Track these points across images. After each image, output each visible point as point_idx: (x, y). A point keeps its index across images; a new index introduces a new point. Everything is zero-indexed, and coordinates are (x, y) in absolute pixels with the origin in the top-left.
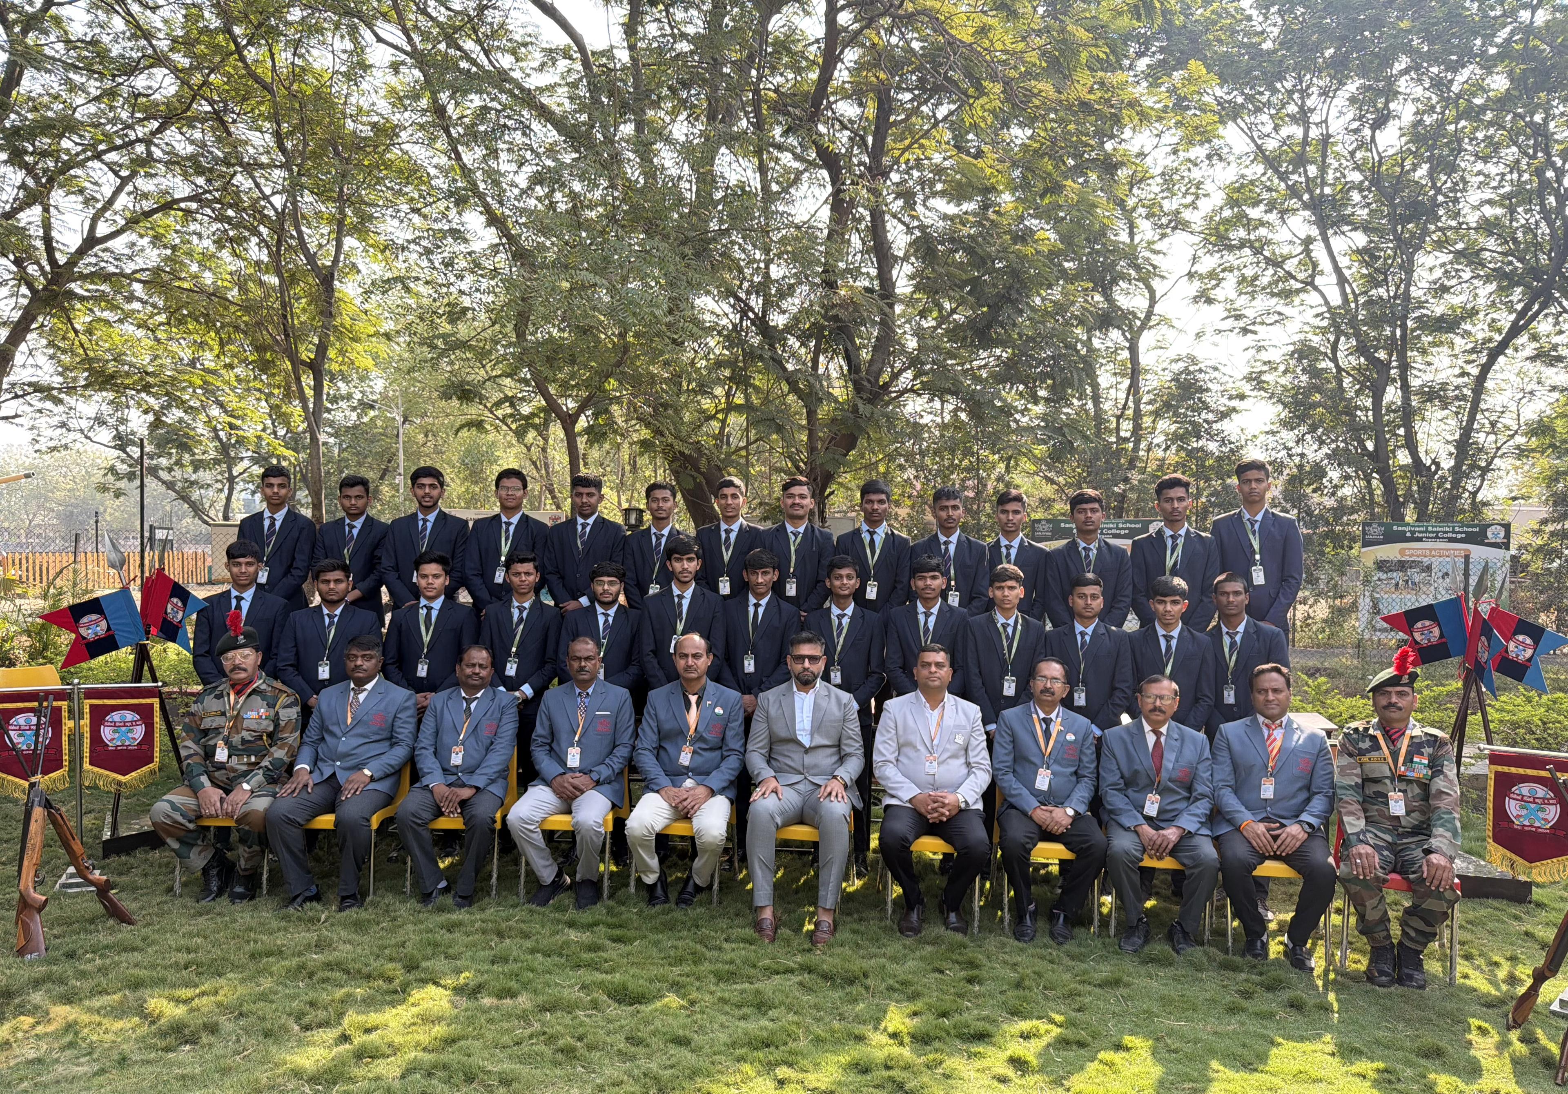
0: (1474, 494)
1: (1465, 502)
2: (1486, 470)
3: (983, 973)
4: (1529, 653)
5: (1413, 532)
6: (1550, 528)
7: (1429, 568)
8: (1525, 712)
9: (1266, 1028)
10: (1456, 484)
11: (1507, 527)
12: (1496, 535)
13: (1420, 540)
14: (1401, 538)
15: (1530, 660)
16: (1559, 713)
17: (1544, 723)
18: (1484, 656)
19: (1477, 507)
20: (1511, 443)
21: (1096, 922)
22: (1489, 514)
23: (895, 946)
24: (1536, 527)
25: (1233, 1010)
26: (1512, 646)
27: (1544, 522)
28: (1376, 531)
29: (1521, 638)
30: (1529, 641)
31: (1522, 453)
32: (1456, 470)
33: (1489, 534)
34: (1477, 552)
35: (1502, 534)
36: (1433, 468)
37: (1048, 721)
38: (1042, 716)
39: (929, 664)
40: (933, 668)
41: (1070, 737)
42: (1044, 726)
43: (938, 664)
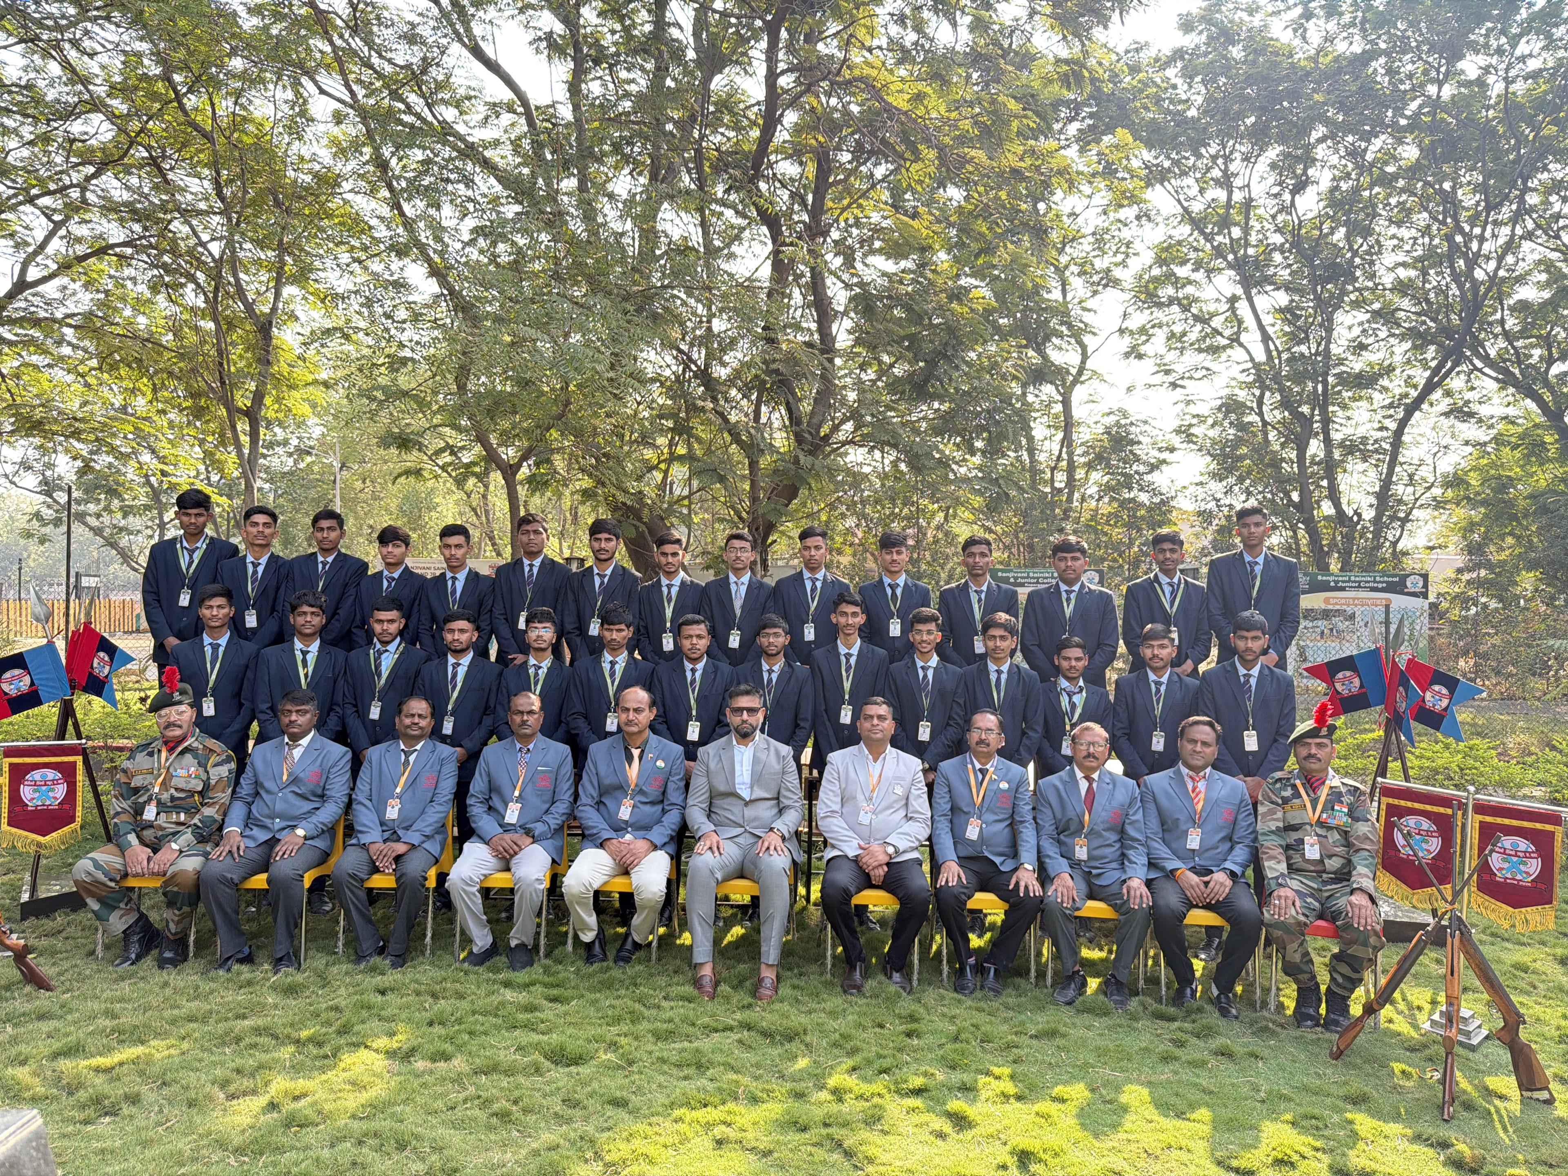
0: (1395, 544)
1: (1386, 551)
2: (1405, 520)
3: (921, 1027)
4: (1445, 703)
5: (1336, 582)
6: (1466, 576)
7: (1352, 617)
9: (1198, 1076)
10: (1377, 534)
11: (1425, 577)
12: (1415, 585)
13: (1343, 589)
14: (1324, 587)
15: (1446, 709)
16: (1476, 759)
17: (1462, 769)
18: (1402, 706)
19: (1399, 556)
20: (1428, 495)
21: (1033, 973)
22: (1408, 564)
23: (836, 1001)
24: (1453, 576)
25: (1166, 1059)
26: (1428, 696)
27: (1460, 571)
28: (1301, 580)
29: (1437, 688)
30: (1444, 691)
31: (1439, 504)
32: (1377, 521)
33: (1409, 584)
34: (1398, 601)
35: (1421, 584)
36: (1355, 519)
37: (984, 772)
38: (978, 766)
39: (872, 717)
40: (876, 721)
41: (1004, 785)
42: (980, 776)
43: (880, 717)
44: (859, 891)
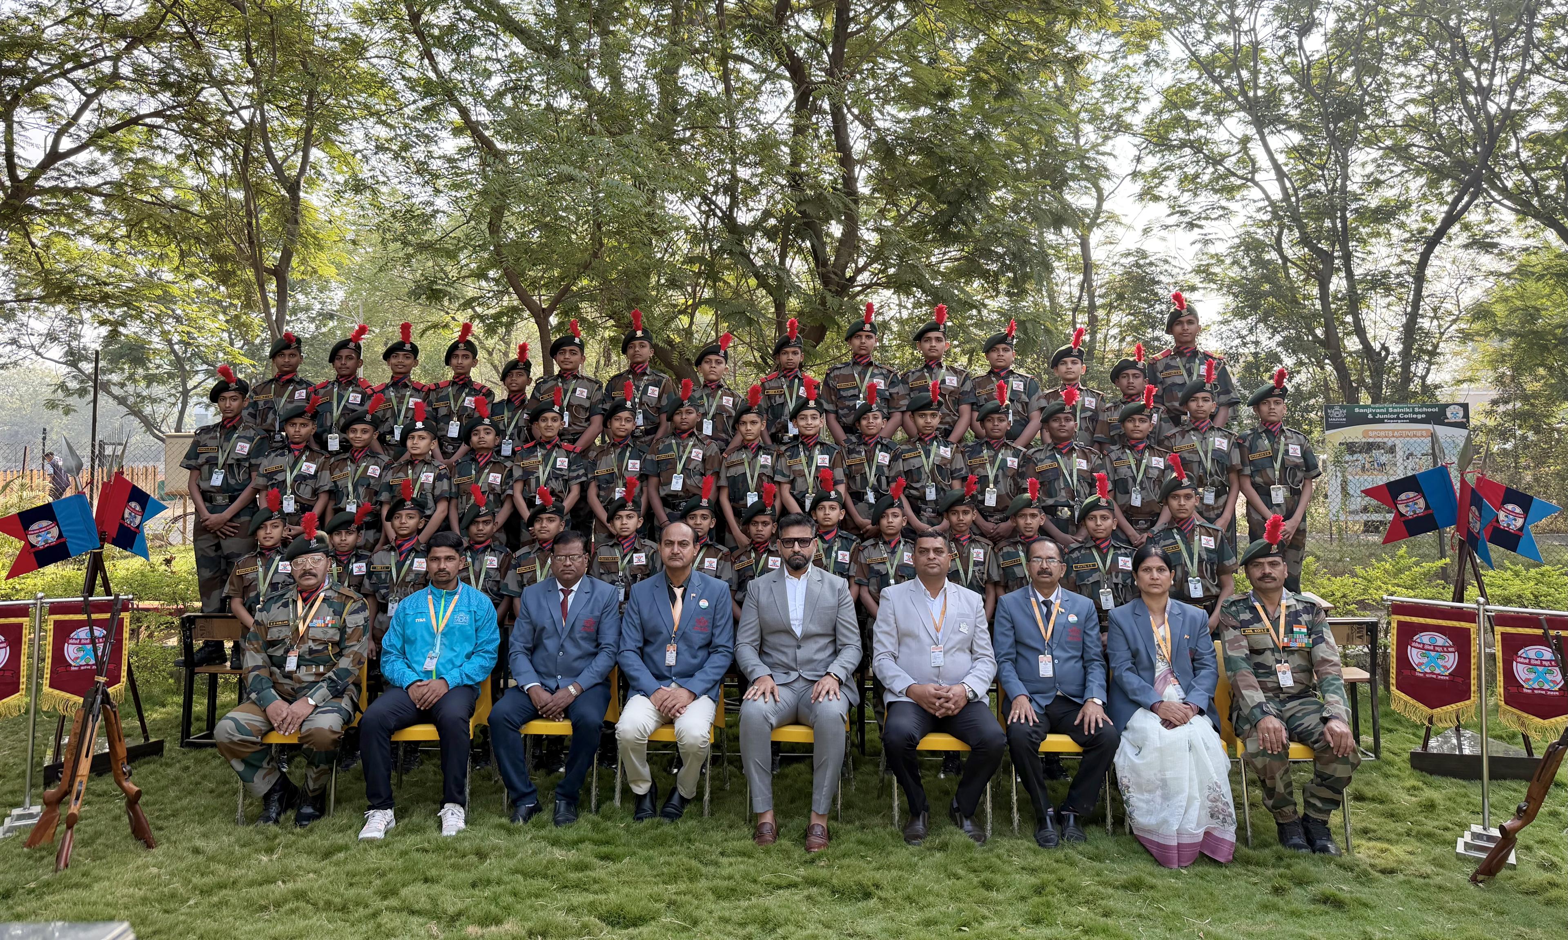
0: (1423, 378)
1: (1415, 386)
2: (1433, 353)
3: (999, 879)
4: (1520, 522)
5: (1374, 414)
6: (1501, 408)
7: (1392, 450)
8: (1515, 587)
9: (1303, 927)
10: (1406, 367)
11: (1465, 407)
12: (1455, 415)
13: (1381, 421)
14: (1362, 420)
15: (1521, 529)
16: (1549, 585)
17: (1536, 597)
18: (1476, 527)
19: (1428, 390)
20: (1454, 327)
21: (1109, 820)
22: (1442, 397)
23: (903, 854)
24: (1488, 408)
25: (1266, 908)
26: (1502, 515)
27: (1495, 402)
28: (1338, 413)
29: (1510, 507)
30: (1518, 510)
31: (1466, 337)
32: (1406, 354)
33: (1449, 414)
34: (1441, 431)
35: (1461, 414)
36: (1383, 353)
37: (1048, 604)
38: (1041, 598)
39: (927, 550)
40: (932, 555)
41: (1073, 618)
42: (1045, 609)
43: (937, 551)
44: (923, 735)
